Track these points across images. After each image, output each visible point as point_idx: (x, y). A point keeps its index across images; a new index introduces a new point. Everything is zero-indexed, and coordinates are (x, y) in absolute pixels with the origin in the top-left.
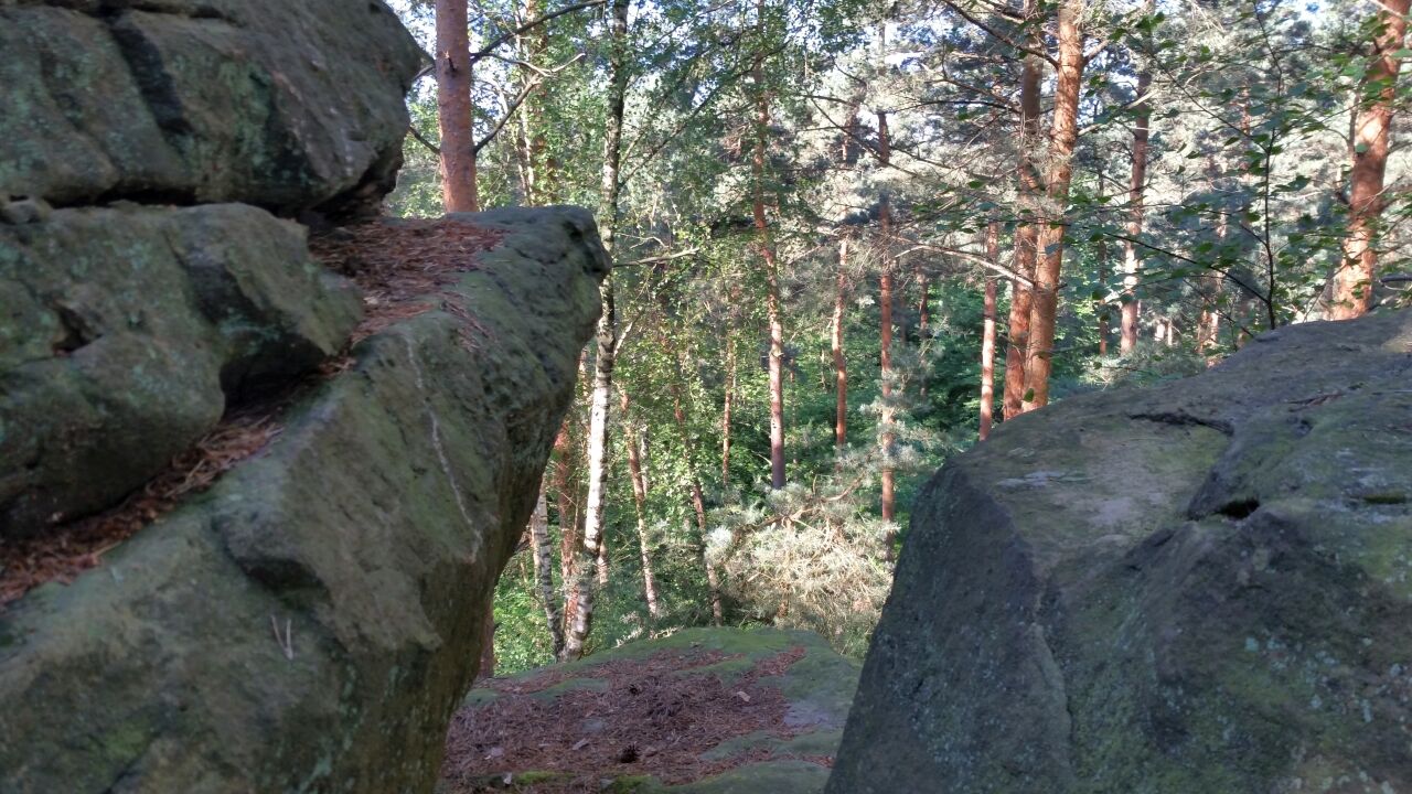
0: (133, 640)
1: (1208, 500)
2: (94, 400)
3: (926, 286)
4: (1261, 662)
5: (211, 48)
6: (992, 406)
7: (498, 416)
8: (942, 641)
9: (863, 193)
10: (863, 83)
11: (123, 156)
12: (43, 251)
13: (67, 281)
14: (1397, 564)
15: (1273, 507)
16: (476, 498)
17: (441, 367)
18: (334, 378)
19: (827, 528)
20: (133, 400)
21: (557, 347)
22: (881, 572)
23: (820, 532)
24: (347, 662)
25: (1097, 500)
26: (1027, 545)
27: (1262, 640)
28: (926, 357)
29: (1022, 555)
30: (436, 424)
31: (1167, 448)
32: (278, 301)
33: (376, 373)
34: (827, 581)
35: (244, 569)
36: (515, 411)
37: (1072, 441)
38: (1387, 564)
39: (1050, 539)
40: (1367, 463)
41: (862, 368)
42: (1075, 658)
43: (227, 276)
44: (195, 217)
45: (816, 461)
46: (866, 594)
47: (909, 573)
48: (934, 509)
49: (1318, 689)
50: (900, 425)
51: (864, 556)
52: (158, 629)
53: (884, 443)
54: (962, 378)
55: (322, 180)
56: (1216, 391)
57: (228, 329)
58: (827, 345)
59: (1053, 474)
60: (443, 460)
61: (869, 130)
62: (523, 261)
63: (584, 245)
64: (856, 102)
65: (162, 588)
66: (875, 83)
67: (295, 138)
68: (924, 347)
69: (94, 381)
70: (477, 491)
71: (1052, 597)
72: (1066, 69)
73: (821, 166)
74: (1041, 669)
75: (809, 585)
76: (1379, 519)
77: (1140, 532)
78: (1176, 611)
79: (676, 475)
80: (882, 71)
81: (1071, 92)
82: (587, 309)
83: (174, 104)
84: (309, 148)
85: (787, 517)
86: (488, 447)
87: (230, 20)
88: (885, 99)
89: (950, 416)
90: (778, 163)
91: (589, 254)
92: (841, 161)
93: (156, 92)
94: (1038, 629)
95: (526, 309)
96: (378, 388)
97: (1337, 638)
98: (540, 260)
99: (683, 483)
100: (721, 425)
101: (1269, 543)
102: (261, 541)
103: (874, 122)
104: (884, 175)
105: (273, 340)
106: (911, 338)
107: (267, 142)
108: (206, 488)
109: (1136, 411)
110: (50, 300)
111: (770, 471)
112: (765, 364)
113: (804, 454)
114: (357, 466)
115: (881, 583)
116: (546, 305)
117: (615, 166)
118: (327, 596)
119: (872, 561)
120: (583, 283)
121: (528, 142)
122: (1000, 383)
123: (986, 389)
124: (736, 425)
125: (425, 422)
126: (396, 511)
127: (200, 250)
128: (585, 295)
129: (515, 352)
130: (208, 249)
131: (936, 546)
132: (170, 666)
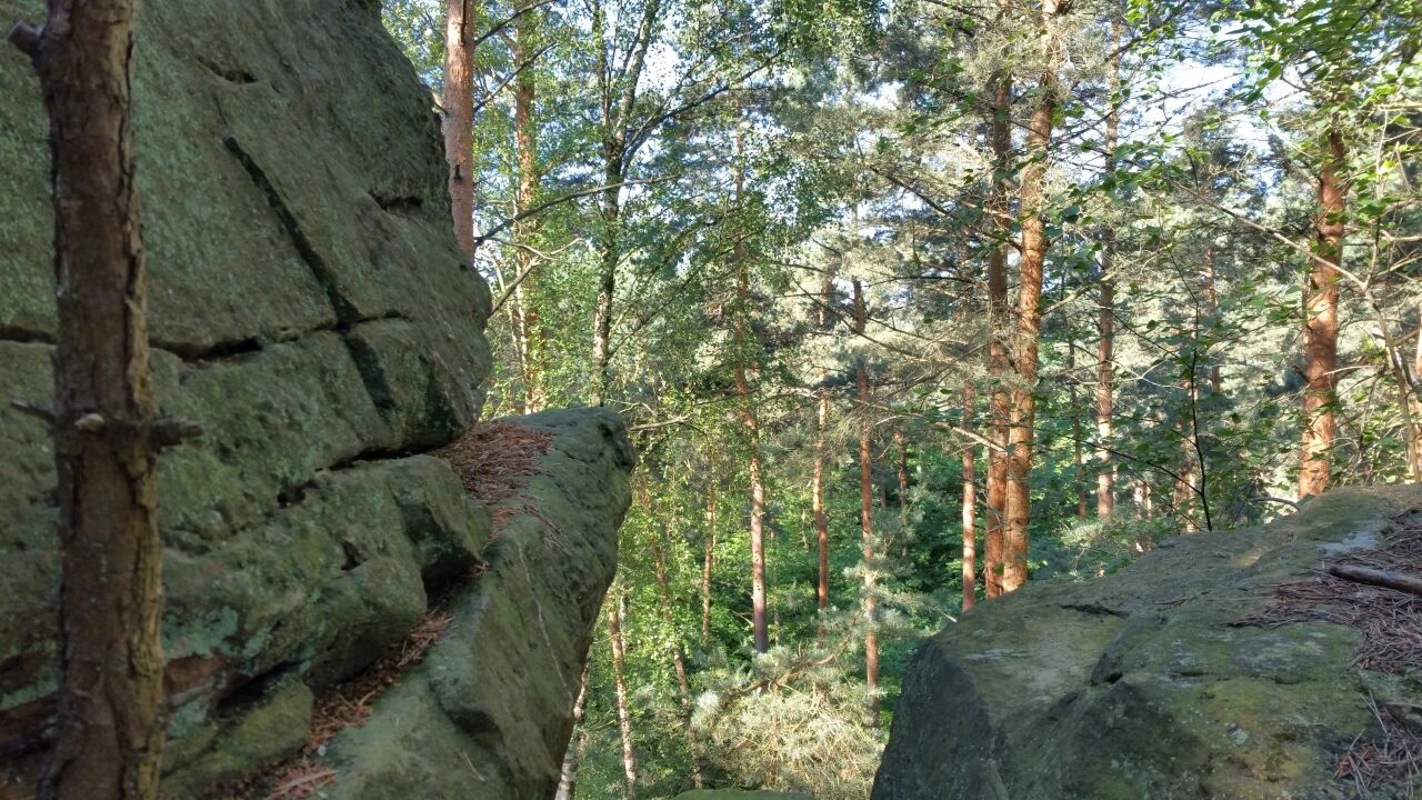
0: (406, 763)
1: (1101, 672)
2: (368, 603)
3: (904, 446)
4: (1120, 774)
5: (399, 342)
6: (975, 568)
7: (573, 597)
8: (928, 776)
9: (841, 357)
10: (837, 253)
11: (364, 432)
12: (333, 503)
13: (347, 524)
14: (1190, 712)
15: (1126, 679)
16: (568, 667)
17: (537, 563)
18: (479, 578)
19: (814, 693)
20: (388, 603)
21: (603, 536)
22: (868, 739)
23: (807, 697)
24: (515, 785)
25: (1034, 671)
26: (986, 704)
27: (1121, 761)
28: (909, 521)
29: (982, 711)
30: (540, 608)
31: (1086, 631)
32: (454, 526)
33: (504, 572)
34: (815, 748)
35: (452, 718)
36: (583, 594)
37: (1019, 624)
38: (1184, 712)
39: (1001, 699)
40: (1189, 650)
41: (843, 527)
42: (1016, 781)
43: (427, 511)
44: (404, 469)
45: (799, 625)
46: (854, 762)
47: (901, 726)
48: (919, 677)
49: (1149, 789)
50: (884, 590)
51: (850, 722)
52: (418, 758)
53: (868, 606)
54: (943, 537)
55: (460, 426)
56: (1124, 588)
57: (423, 547)
58: (807, 505)
59: (1005, 650)
60: (547, 638)
61: (845, 296)
62: (570, 463)
63: (614, 443)
64: (830, 272)
65: (414, 730)
66: (849, 254)
67: (445, 399)
68: (905, 510)
69: (367, 590)
70: (567, 660)
71: (1001, 740)
72: (1029, 253)
73: (801, 330)
74: (994, 789)
75: (796, 754)
76: (1185, 685)
77: (1059, 694)
78: (1073, 745)
79: (661, 637)
80: (856, 244)
81: (1035, 274)
82: (620, 500)
83: (385, 389)
84: (454, 405)
85: (774, 682)
86: (571, 625)
87: (405, 318)
88: (861, 270)
89: (933, 576)
90: (758, 328)
91: (619, 451)
92: (818, 325)
93: (374, 381)
94: (993, 762)
95: (579, 506)
96: (506, 582)
97: (1158, 758)
98: (583, 460)
99: (667, 645)
100: (700, 582)
101: (1124, 701)
102: (462, 698)
103: (850, 288)
104: (859, 342)
105: (447, 553)
106: (892, 501)
107: (427, 403)
108: (420, 662)
109: (1066, 603)
110: (338, 537)
111: (751, 632)
112: (747, 523)
113: (789, 616)
114: (503, 643)
115: (869, 750)
116: (592, 500)
117: (605, 336)
118: (501, 739)
119: (858, 727)
120: (616, 477)
121: (522, 313)
122: (982, 542)
123: (968, 551)
124: (716, 585)
125: (534, 607)
126: (527, 675)
127: (409, 493)
128: (618, 488)
129: (578, 544)
130: (414, 492)
131: (922, 706)
132: (427, 781)
